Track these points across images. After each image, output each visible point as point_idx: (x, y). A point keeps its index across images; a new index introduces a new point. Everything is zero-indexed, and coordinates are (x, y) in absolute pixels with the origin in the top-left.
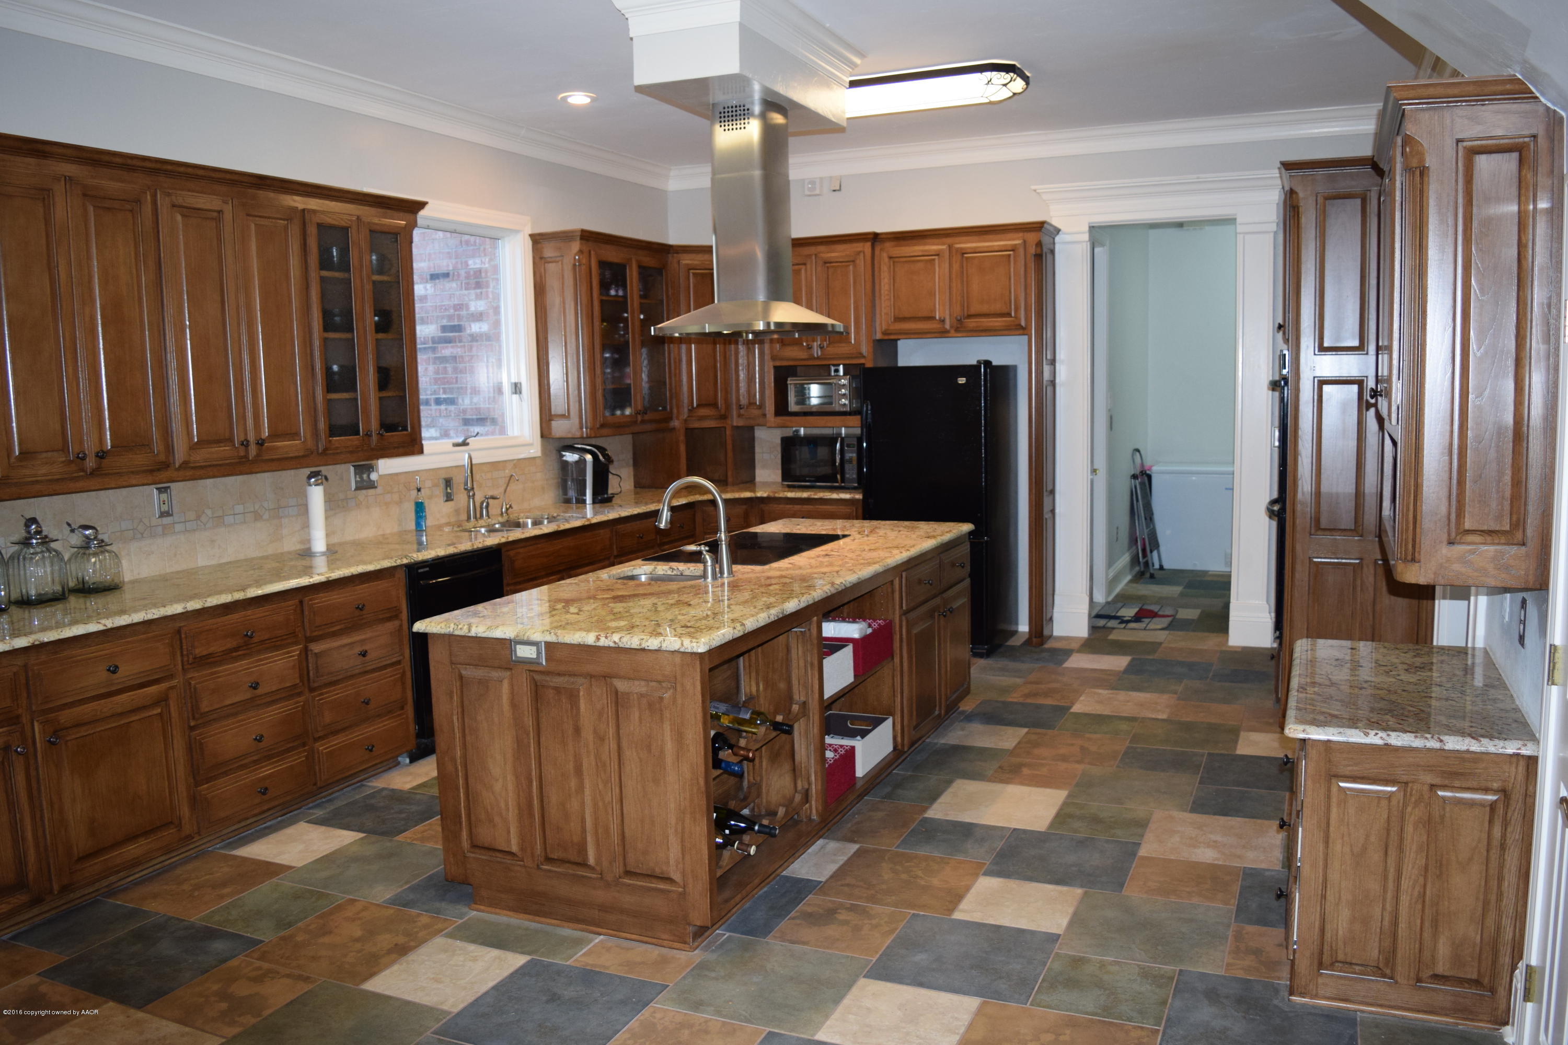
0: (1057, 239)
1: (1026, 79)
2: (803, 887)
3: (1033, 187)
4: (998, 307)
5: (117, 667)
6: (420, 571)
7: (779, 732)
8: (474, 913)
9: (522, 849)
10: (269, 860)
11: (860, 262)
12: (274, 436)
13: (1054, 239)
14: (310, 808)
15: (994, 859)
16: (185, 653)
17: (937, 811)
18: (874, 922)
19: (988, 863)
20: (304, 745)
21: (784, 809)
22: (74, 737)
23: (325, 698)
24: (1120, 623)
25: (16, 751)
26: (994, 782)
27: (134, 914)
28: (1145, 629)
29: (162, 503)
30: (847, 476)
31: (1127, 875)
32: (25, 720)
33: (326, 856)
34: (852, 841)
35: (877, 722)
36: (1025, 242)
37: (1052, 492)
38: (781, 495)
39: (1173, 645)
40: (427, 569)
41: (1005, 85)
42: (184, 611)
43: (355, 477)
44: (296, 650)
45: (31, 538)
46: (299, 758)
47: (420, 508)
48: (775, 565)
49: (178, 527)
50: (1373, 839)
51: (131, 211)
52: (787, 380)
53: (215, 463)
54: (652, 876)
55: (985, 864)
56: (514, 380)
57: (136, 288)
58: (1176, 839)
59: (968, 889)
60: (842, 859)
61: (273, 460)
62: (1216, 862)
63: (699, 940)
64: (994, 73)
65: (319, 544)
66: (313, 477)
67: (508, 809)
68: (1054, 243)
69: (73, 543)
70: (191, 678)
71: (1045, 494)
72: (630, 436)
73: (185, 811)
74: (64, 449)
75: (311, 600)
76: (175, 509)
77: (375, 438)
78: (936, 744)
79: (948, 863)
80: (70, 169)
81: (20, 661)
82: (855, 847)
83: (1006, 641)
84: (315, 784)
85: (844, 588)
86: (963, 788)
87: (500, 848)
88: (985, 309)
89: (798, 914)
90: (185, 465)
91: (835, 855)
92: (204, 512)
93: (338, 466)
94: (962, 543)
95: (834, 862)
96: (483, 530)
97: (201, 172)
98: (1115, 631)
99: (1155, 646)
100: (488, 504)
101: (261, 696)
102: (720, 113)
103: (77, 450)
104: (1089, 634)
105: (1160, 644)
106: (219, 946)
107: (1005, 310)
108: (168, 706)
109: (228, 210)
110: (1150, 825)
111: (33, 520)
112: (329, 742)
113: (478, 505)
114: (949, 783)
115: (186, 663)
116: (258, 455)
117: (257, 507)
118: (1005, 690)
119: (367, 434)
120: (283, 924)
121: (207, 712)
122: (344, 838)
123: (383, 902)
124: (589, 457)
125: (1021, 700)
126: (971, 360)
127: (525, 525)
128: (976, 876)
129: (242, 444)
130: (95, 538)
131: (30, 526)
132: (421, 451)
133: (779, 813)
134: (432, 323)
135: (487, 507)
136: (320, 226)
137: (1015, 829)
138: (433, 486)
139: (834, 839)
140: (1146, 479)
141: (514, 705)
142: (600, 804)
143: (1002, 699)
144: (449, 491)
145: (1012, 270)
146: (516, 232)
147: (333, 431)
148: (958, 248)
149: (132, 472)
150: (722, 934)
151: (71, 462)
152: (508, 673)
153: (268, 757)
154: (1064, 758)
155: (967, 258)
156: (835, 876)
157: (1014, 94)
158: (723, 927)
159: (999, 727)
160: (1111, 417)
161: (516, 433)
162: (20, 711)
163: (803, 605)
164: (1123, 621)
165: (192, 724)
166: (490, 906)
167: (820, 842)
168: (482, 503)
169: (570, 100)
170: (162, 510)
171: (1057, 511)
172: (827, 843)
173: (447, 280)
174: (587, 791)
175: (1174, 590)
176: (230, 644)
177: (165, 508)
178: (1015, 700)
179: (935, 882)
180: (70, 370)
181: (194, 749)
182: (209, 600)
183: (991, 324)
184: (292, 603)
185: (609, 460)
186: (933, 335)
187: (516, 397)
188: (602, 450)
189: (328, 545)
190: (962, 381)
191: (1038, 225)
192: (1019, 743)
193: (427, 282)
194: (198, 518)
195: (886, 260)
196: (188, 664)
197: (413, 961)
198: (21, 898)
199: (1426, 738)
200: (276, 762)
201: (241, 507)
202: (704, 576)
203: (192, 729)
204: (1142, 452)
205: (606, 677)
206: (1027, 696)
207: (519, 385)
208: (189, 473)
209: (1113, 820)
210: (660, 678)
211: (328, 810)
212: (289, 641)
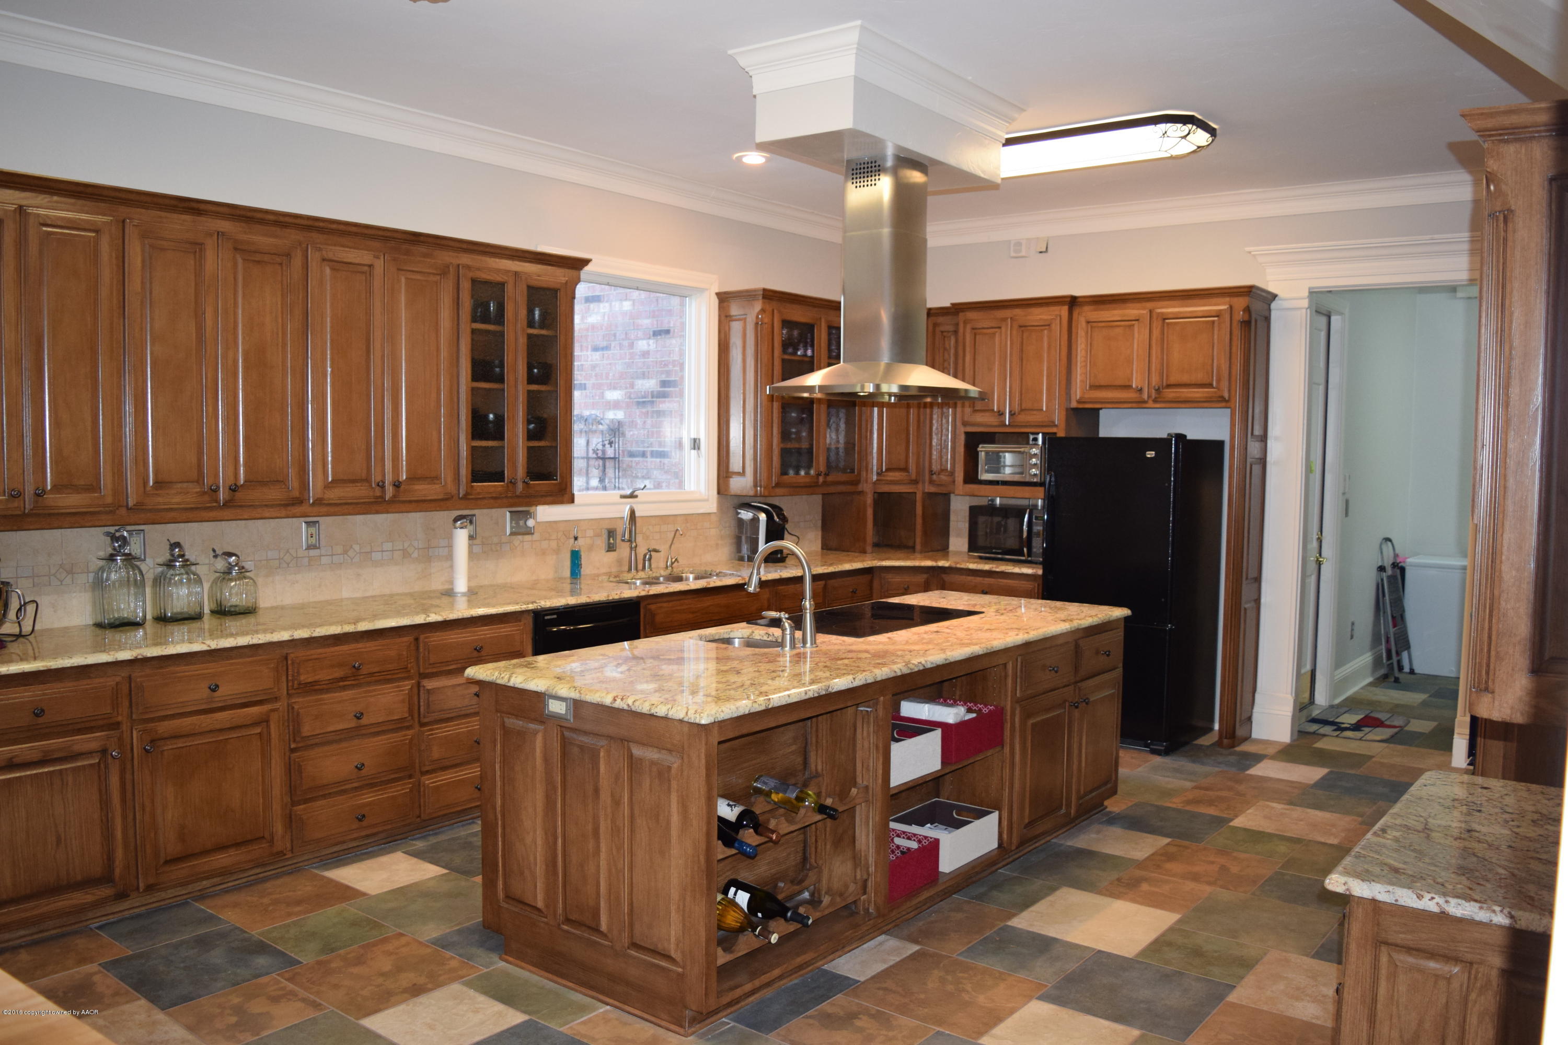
0: (1273, 305)
1: (1212, 132)
2: (841, 984)
3: (1248, 249)
4: (1200, 377)
5: (217, 686)
6: (546, 618)
7: (825, 816)
8: (503, 964)
9: (547, 906)
10: (350, 884)
11: (1056, 327)
12: (412, 479)
13: (1270, 305)
14: (412, 840)
15: (1058, 982)
16: (290, 678)
17: (1022, 921)
18: (891, 1034)
19: (1050, 985)
20: (410, 777)
21: (830, 899)
22: (170, 747)
23: (436, 734)
24: (1335, 730)
25: (112, 754)
26: (1106, 895)
27: (211, 919)
28: (1361, 739)
29: (309, 536)
30: (1034, 550)
31: (1201, 1022)
32: (125, 727)
33: (402, 888)
34: (916, 942)
35: (980, 814)
36: (1231, 307)
37: (1258, 580)
38: (963, 566)
39: (1385, 761)
40: (555, 616)
41: (1185, 137)
42: (290, 639)
43: (511, 523)
44: (407, 685)
45: (175, 561)
46: (403, 789)
47: (575, 557)
48: (871, 639)
49: (324, 560)
50: (1427, 1025)
51: (281, 264)
52: (978, 447)
53: (350, 501)
54: (655, 952)
55: (1046, 986)
56: (693, 436)
57: (280, 335)
58: (1281, 986)
59: (1012, 1012)
60: (894, 959)
61: (410, 502)
62: (1314, 1021)
63: (698, 1026)
64: (1169, 125)
65: (461, 585)
66: (459, 520)
67: (536, 864)
68: (1270, 310)
69: (219, 568)
70: (295, 702)
71: (1244, 582)
72: (820, 496)
73: (279, 828)
74: (199, 480)
75: (426, 638)
76: (323, 543)
77: (520, 486)
78: (1062, 845)
79: (1005, 980)
80: (225, 226)
81: (124, 673)
82: (916, 948)
83: (1196, 738)
84: (419, 816)
85: (921, 668)
86: (1068, 897)
87: (528, 902)
88: (1185, 379)
89: (816, 1013)
90: (319, 502)
91: (889, 954)
92: (351, 547)
93: (494, 510)
94: (1112, 630)
95: (884, 961)
96: (638, 582)
97: (354, 229)
98: (1325, 739)
99: (1362, 759)
100: (651, 555)
101: (366, 725)
102: (853, 170)
103: (210, 484)
104: (1293, 740)
105: (1371, 757)
106: (262, 961)
107: (1207, 381)
108: (268, 727)
109: (379, 265)
110: (1257, 967)
111: (177, 545)
112: (436, 777)
113: (640, 557)
114: (1053, 890)
115: (290, 688)
116: (394, 496)
117: (406, 545)
118: (1168, 793)
119: (511, 482)
120: (328, 948)
121: (308, 737)
122: (429, 871)
123: (427, 941)
124: (763, 517)
125: (1180, 806)
126: (1161, 433)
127: (687, 579)
128: (1029, 998)
129: (378, 485)
130: (237, 565)
131: (174, 550)
132: (572, 500)
133: (824, 903)
134: (652, 378)
135: (650, 559)
136: (474, 281)
137: (1100, 951)
138: (595, 536)
139: (897, 937)
140: (1398, 571)
141: (546, 760)
142: (614, 870)
143: (1159, 803)
144: (612, 541)
145: (1216, 337)
146: (701, 290)
147: (477, 476)
148: (1159, 313)
149: (266, 506)
150: (726, 1022)
151: (204, 493)
152: (542, 727)
153: (372, 785)
154: (1196, 878)
155: (1168, 324)
156: (876, 978)
157: (1199, 147)
158: (731, 1016)
159: (1139, 834)
160: (1347, 502)
161: (693, 488)
162: (120, 719)
163: (857, 683)
164: (1339, 728)
165: (293, 746)
166: (518, 958)
167: (882, 938)
168: (645, 556)
169: (745, 160)
170: (310, 542)
171: (1263, 600)
172: (887, 940)
173: (668, 336)
174: (603, 855)
175: (1415, 698)
176: (338, 673)
177: (313, 541)
178: (1174, 806)
179: (981, 999)
180: (210, 409)
181: (293, 770)
182: (318, 630)
183: (1189, 395)
184: (408, 639)
185: (784, 519)
186: (1130, 405)
187: (694, 452)
188: (779, 510)
189: (468, 587)
190: (1150, 454)
191: (1246, 290)
192: (1153, 855)
193: (649, 338)
194: (345, 552)
195: (1084, 324)
196: (293, 689)
197: (421, 1003)
198: (105, 891)
199: (1494, 911)
200: (378, 790)
201: (390, 544)
202: (781, 644)
203: (293, 751)
204: (1394, 541)
205: (624, 741)
206: (1189, 802)
207: (697, 441)
208: (324, 509)
209: (1216, 954)
210: (669, 746)
211: (429, 843)
212: (399, 676)
